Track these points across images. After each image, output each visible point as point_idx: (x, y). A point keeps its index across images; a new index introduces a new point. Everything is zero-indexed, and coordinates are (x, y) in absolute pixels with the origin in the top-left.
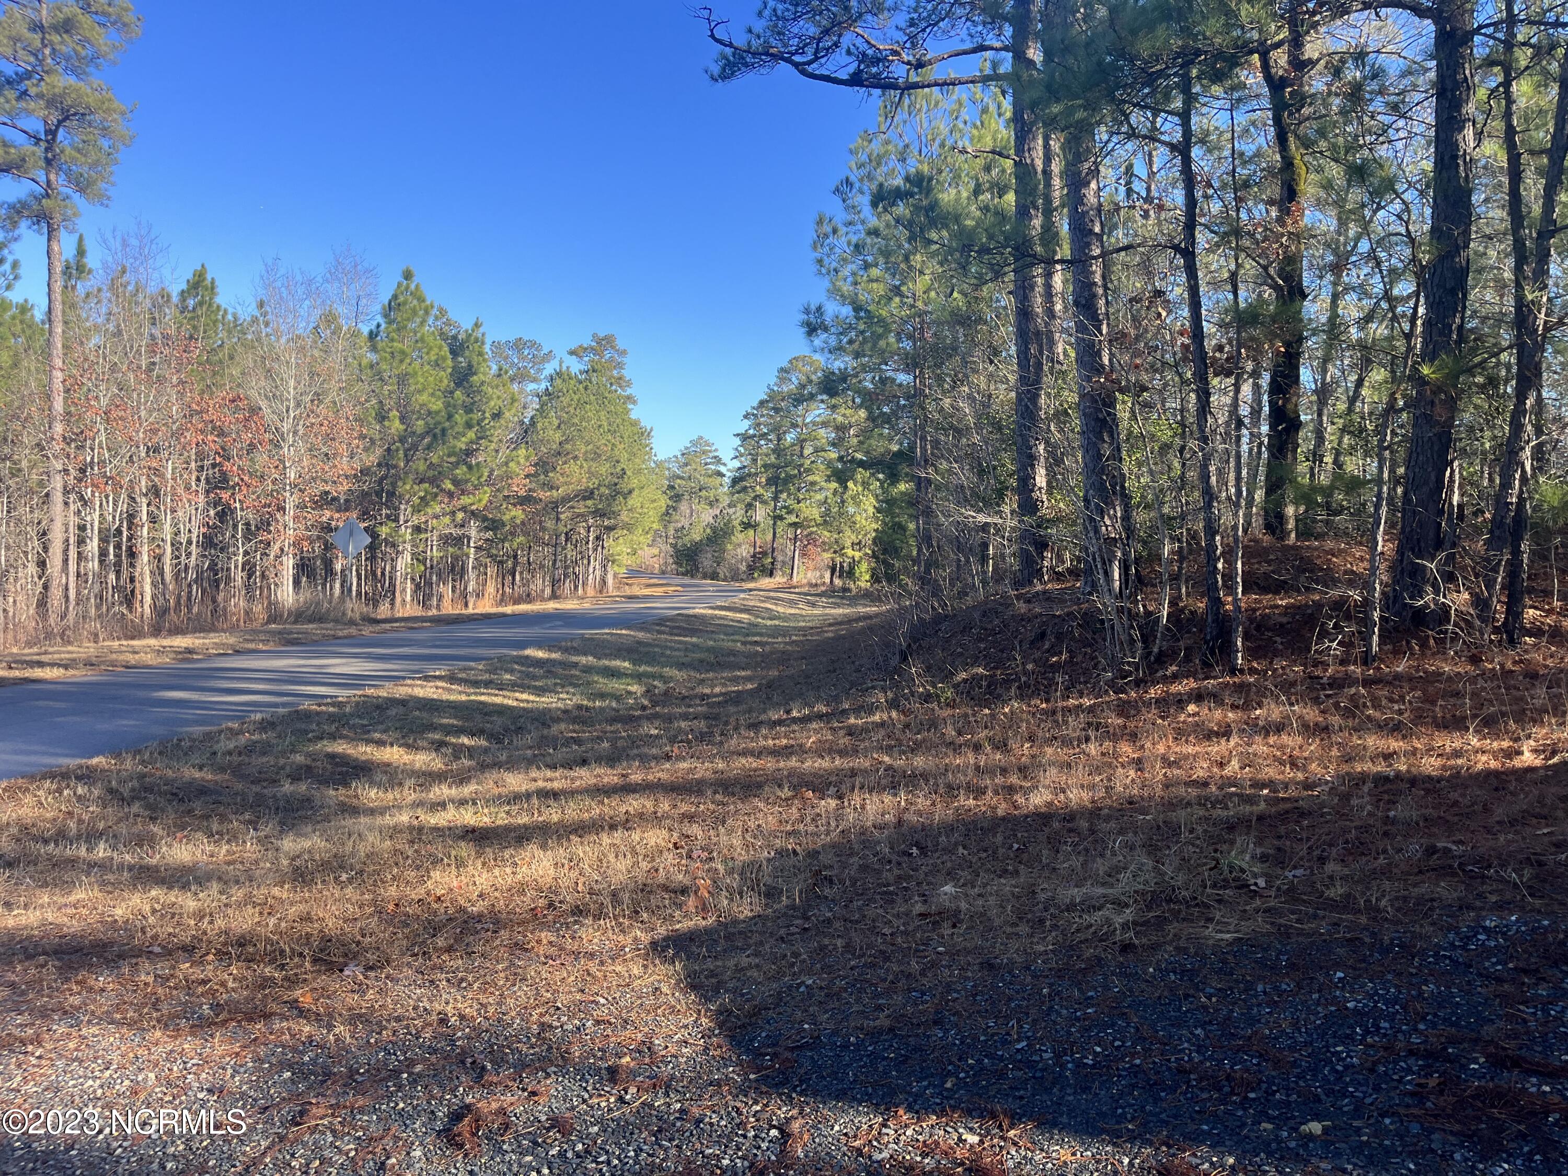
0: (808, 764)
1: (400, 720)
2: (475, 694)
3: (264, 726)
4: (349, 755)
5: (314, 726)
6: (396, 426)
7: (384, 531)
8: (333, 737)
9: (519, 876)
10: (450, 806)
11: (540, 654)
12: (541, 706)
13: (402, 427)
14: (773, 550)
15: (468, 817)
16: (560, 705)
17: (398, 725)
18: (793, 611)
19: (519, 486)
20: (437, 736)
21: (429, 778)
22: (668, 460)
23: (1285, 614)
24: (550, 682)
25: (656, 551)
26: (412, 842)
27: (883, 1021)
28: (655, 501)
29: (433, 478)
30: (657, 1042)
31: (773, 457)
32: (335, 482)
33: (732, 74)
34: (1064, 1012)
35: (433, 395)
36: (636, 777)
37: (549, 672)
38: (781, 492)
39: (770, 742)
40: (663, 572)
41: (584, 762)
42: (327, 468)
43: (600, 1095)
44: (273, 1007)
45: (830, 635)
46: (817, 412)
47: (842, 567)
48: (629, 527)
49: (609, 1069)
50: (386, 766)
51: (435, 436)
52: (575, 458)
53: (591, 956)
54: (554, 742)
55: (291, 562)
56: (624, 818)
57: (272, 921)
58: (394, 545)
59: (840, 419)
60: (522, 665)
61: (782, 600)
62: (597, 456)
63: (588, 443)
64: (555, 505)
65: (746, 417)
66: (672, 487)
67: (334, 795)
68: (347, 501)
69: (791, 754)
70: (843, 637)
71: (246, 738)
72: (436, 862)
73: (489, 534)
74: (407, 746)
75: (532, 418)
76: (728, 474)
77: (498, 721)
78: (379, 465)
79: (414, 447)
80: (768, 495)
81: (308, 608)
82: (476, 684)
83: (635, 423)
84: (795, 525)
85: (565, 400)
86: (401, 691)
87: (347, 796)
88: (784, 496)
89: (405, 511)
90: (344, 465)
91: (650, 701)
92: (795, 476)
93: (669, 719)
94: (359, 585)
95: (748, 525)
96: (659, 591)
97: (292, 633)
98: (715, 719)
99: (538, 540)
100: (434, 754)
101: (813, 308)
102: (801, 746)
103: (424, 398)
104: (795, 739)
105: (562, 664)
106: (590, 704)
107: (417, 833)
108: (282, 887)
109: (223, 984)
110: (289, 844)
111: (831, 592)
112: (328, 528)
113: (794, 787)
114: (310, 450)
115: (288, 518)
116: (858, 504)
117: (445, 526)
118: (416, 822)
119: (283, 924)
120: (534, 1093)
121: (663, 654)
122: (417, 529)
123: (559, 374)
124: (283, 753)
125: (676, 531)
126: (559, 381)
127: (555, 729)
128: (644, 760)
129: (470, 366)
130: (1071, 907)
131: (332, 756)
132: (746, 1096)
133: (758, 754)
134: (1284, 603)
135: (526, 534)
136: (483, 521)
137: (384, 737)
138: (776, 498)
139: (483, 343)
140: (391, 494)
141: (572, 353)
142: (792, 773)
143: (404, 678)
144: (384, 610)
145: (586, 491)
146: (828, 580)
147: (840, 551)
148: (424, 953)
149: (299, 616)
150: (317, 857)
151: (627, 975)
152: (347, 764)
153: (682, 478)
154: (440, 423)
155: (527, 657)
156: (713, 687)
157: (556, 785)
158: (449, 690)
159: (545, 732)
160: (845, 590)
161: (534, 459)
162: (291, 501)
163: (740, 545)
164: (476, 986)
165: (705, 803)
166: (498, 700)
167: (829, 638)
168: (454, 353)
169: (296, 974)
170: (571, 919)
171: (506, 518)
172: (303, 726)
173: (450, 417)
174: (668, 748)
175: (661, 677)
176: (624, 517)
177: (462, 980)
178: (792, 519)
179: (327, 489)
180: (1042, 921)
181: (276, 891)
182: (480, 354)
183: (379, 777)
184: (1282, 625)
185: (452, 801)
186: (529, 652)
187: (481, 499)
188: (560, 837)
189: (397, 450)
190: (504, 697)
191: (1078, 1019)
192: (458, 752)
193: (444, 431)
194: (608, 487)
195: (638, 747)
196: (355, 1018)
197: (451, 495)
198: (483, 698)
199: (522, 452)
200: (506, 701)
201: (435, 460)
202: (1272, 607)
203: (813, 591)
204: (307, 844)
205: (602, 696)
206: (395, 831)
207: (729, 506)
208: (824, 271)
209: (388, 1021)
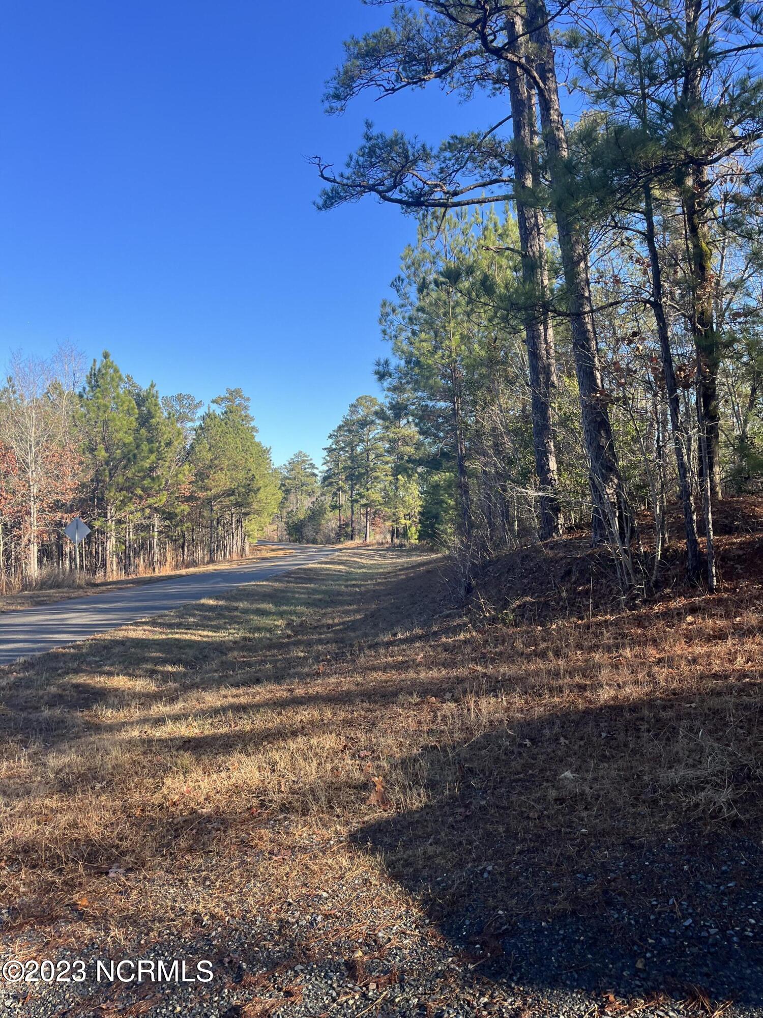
0: (423, 675)
1: (122, 656)
2: (172, 633)
3: (27, 666)
4: (88, 685)
5: (62, 664)
6: (102, 454)
7: (97, 524)
8: (76, 671)
9: (233, 780)
10: (169, 722)
11: (211, 602)
12: (218, 639)
13: (107, 455)
14: (352, 522)
15: (184, 730)
16: (231, 638)
17: (121, 660)
18: (372, 562)
19: (186, 490)
20: (149, 666)
21: (147, 699)
22: (280, 468)
23: (741, 549)
24: (222, 621)
25: (275, 527)
26: (145, 753)
27: (562, 904)
28: (274, 495)
29: (128, 487)
30: (380, 935)
31: (349, 462)
32: (63, 494)
33: (332, 204)
34: (709, 887)
35: (126, 433)
36: (300, 691)
37: (221, 615)
38: (356, 484)
39: (390, 659)
40: (280, 541)
41: (258, 681)
42: (58, 485)
43: (346, 993)
44: (60, 911)
45: (403, 577)
46: (376, 431)
47: (398, 530)
48: (258, 513)
49: (346, 963)
50: (116, 692)
51: (129, 459)
52: (222, 469)
53: (304, 849)
54: (232, 665)
55: (36, 548)
56: (300, 725)
57: (48, 829)
58: (103, 533)
59: (391, 435)
60: (201, 610)
61: (361, 554)
62: (236, 467)
63: (229, 459)
64: (209, 501)
65: (330, 437)
66: (284, 485)
67: (80, 715)
68: (72, 506)
69: (408, 667)
70: (412, 578)
71: (12, 677)
72: (167, 770)
73: (167, 522)
74: (130, 675)
75: (191, 445)
76: (320, 474)
77: (190, 652)
78: (92, 481)
79: (116, 467)
80: (346, 487)
81: (49, 579)
82: (171, 626)
83: (258, 445)
84: (365, 505)
85: (213, 432)
86: (120, 634)
87: (90, 716)
88: (357, 487)
89: (111, 510)
90: (70, 482)
91: (293, 631)
92: (364, 474)
93: (309, 644)
94: (82, 561)
95: (334, 507)
96: (280, 554)
97: (39, 597)
98: (342, 642)
99: (199, 524)
100: (148, 680)
101: (382, 361)
102: (414, 661)
103: (121, 435)
104: (408, 656)
105: (227, 608)
106: (251, 636)
107: (148, 743)
108: (52, 798)
109: (16, 889)
110: (54, 761)
111: (393, 548)
112: (59, 524)
113: (420, 695)
114: (47, 473)
115: (33, 519)
116: (406, 489)
117: (138, 518)
118: (145, 736)
119: (57, 832)
120: (288, 994)
121: (294, 598)
122: (119, 522)
123: (208, 415)
124: (41, 687)
125: (288, 513)
126: (208, 420)
127: (230, 656)
128: (303, 677)
129: (149, 412)
130: (674, 788)
131: (76, 686)
132: (471, 987)
133: (385, 668)
134: (738, 540)
135: (192, 521)
136: (163, 514)
137: (112, 669)
138: (352, 489)
139: (157, 397)
140: (101, 500)
141: (213, 402)
142: (414, 683)
143: (121, 625)
144: (99, 577)
145: (229, 490)
146: (390, 540)
147: (396, 521)
148: (171, 854)
149: (43, 584)
150: (76, 771)
151: (337, 867)
152: (88, 692)
153: (289, 479)
154: (131, 451)
155: (203, 605)
156: (333, 618)
157: (243, 700)
158: (153, 632)
159: (224, 658)
160: (401, 546)
161: (194, 471)
162: (34, 508)
163: (330, 520)
164: (218, 883)
165: (357, 711)
166: (188, 637)
167: (402, 579)
168: (139, 405)
169: (72, 879)
170: (281, 817)
171: (178, 511)
172: (54, 665)
173: (138, 447)
174: (316, 667)
175: (295, 613)
176: (255, 506)
177: (206, 878)
178: (364, 501)
179: (59, 498)
180: (655, 802)
181: (47, 802)
182: (156, 405)
183: (111, 700)
184: (739, 556)
185: (169, 717)
186: (203, 601)
187: (161, 500)
188: (256, 745)
189: (104, 470)
190: (192, 634)
191: (724, 893)
192: (166, 677)
193: (135, 455)
194: (243, 487)
195: (294, 667)
196: (127, 920)
197: (141, 498)
198: (177, 636)
199: (186, 467)
200: (193, 638)
201: (130, 475)
202: (729, 544)
203: (381, 547)
204: (67, 760)
205: (259, 629)
206: (131, 744)
207: (322, 495)
208: (387, 337)
209: (153, 922)
